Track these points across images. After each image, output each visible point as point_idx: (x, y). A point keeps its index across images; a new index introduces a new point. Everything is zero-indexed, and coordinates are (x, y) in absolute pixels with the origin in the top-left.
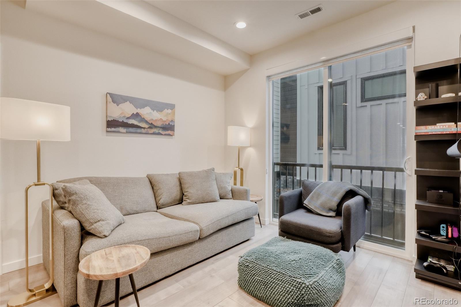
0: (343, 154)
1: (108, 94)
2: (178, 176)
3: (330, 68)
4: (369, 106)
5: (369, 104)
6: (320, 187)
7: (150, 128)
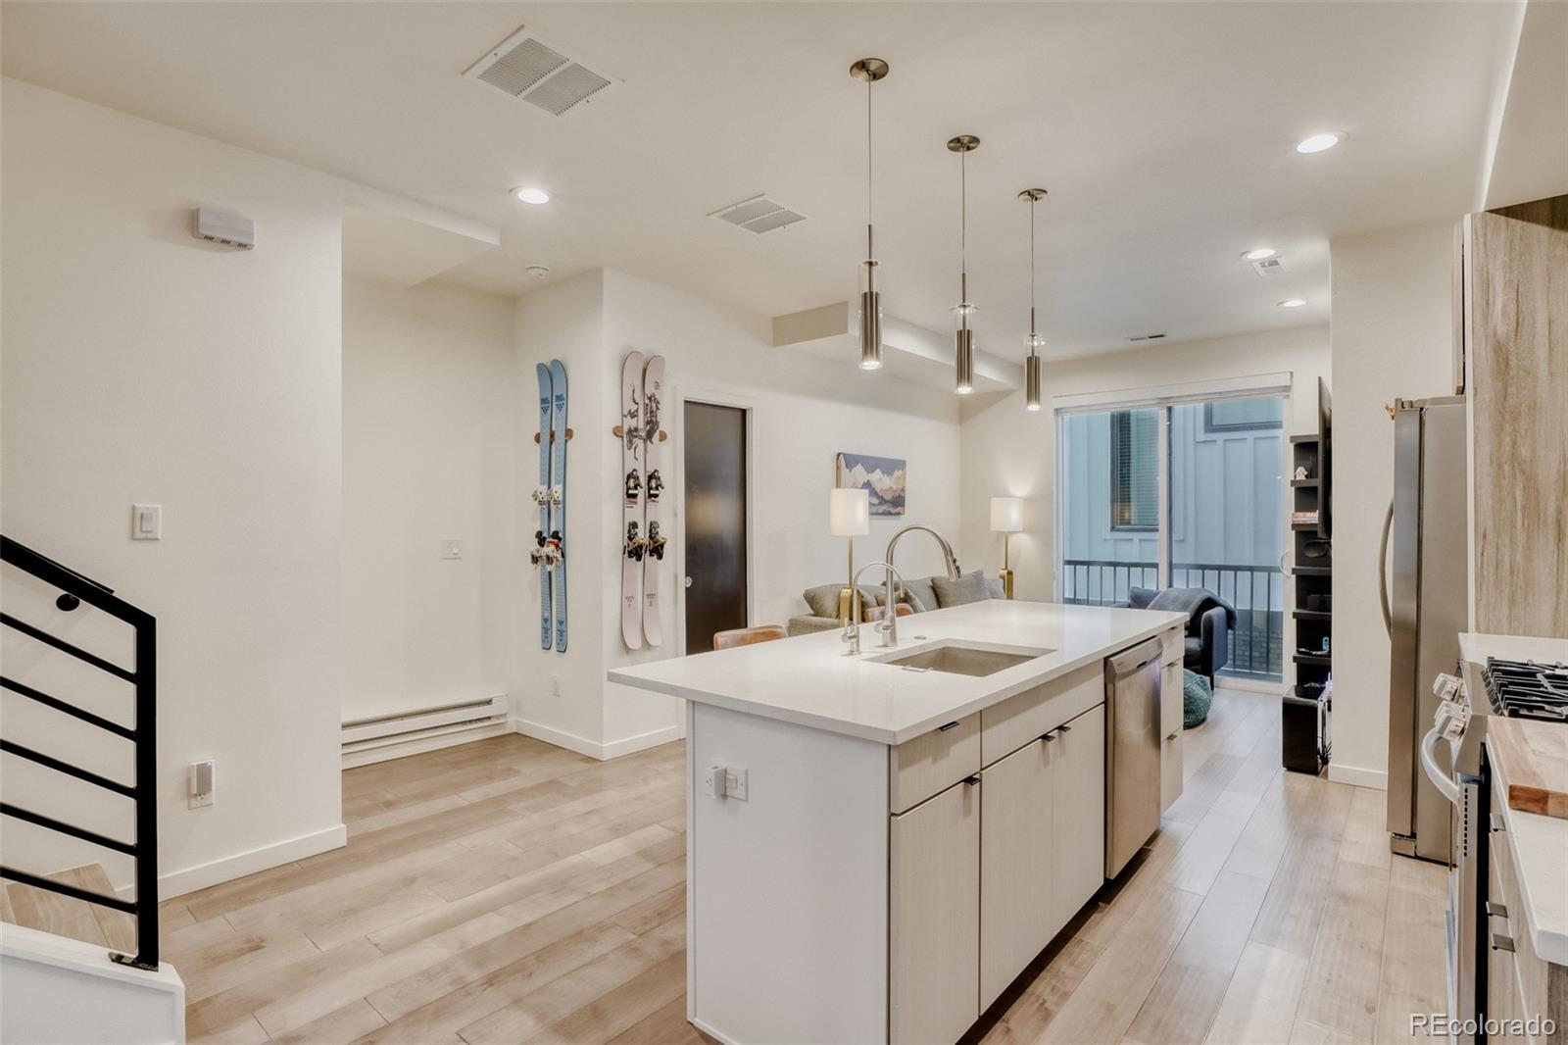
0: (1140, 540)
1: (841, 456)
2: (931, 584)
3: (1170, 409)
4: (1220, 442)
5: (1221, 436)
6: (1162, 597)
7: (880, 504)
